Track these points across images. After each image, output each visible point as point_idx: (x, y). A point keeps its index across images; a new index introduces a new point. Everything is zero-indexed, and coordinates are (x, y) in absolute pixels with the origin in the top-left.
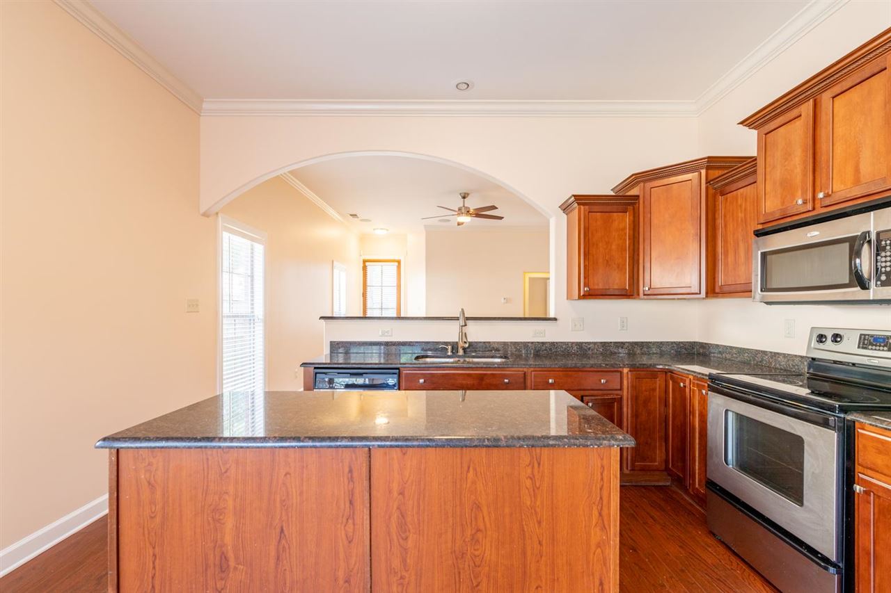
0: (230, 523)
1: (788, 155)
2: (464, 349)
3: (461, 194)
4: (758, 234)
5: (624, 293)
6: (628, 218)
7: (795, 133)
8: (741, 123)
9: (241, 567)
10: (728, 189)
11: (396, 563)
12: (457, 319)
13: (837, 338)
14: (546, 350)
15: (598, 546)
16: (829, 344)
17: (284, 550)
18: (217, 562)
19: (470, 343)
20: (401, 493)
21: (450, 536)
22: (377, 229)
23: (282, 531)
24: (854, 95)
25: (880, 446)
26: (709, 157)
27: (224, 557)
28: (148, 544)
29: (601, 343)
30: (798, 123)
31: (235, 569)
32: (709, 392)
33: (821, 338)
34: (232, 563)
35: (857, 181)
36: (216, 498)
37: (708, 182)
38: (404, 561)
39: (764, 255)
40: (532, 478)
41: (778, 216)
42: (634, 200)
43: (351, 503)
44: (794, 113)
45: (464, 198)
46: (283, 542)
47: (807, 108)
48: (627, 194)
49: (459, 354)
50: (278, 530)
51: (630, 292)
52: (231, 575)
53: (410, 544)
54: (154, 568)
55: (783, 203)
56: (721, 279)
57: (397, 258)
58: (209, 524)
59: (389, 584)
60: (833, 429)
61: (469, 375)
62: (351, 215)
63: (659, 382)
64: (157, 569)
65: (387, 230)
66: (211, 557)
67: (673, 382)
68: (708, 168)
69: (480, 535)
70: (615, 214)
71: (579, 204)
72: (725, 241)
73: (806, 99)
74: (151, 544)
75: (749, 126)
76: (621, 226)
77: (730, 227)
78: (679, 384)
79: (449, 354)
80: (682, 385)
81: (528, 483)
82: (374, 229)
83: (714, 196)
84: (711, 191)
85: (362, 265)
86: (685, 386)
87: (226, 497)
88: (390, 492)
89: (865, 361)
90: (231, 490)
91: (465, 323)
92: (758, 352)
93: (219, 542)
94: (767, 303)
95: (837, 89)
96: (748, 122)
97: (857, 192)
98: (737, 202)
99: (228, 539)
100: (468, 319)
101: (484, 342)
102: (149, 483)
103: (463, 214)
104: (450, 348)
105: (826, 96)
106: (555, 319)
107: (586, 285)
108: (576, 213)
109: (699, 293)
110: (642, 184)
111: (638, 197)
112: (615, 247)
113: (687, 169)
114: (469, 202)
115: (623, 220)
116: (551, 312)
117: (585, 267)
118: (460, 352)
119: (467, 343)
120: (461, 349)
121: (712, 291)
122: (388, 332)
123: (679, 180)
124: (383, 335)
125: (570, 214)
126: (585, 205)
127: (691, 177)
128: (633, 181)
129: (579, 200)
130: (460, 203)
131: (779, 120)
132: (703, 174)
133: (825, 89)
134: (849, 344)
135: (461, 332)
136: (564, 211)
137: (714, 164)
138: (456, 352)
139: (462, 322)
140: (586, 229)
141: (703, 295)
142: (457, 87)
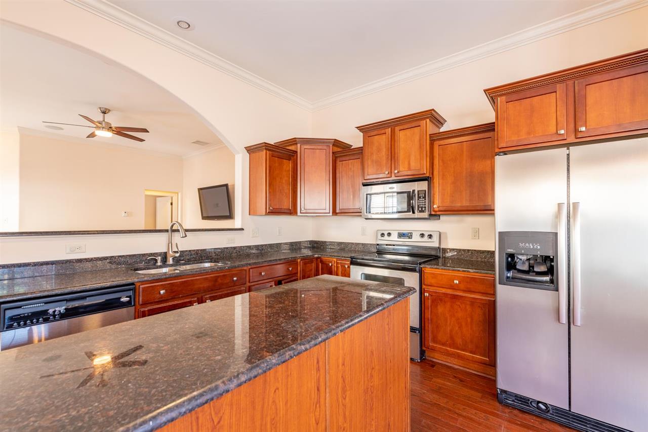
1: (379, 150)
2: (174, 258)
3: (100, 108)
4: (364, 185)
5: (288, 211)
6: (290, 164)
7: (382, 141)
8: (357, 128)
10: (343, 158)
11: (341, 420)
12: (167, 231)
13: (389, 234)
14: (236, 253)
16: (386, 237)
19: (181, 252)
20: (343, 364)
24: (408, 132)
25: (433, 275)
26: (335, 140)
29: (269, 244)
30: (384, 136)
32: (351, 265)
33: (383, 235)
35: (409, 169)
37: (333, 153)
38: (344, 416)
39: (369, 195)
41: (374, 177)
42: (293, 153)
43: (318, 390)
44: (383, 131)
45: (104, 113)
47: (388, 131)
48: (288, 148)
49: (168, 263)
51: (292, 211)
53: (348, 399)
55: (377, 172)
56: (340, 206)
60: (418, 272)
61: (206, 279)
63: (314, 265)
67: (321, 264)
68: (334, 145)
69: (373, 372)
70: (285, 160)
71: (266, 149)
72: (342, 186)
73: (388, 127)
75: (360, 130)
76: (288, 169)
77: (345, 179)
78: (329, 264)
79: (159, 264)
80: (330, 264)
83: (336, 159)
84: (334, 158)
86: (332, 265)
88: (338, 367)
91: (185, 234)
92: (349, 243)
95: (401, 127)
96: (360, 128)
97: (409, 173)
98: (348, 166)
100: (187, 230)
101: (190, 251)
103: (103, 128)
104: (159, 259)
105: (397, 129)
106: (242, 229)
107: (270, 205)
108: (263, 155)
109: (329, 213)
110: (299, 145)
111: (297, 152)
112: (284, 182)
113: (324, 142)
114: (110, 118)
115: (288, 165)
116: (237, 223)
117: (270, 192)
118: (170, 261)
119: (177, 252)
120: (171, 259)
121: (335, 213)
122: (79, 248)
123: (319, 147)
124: (72, 251)
125: (252, 155)
126: (269, 150)
127: (325, 148)
128: (294, 141)
129: (267, 146)
130: (98, 117)
131: (375, 133)
132: (331, 147)
133: (397, 125)
134: (394, 237)
135: (170, 243)
136: (248, 151)
137: (336, 143)
138: (166, 261)
139: (182, 233)
140: (270, 167)
141: (331, 214)
142: (178, 23)
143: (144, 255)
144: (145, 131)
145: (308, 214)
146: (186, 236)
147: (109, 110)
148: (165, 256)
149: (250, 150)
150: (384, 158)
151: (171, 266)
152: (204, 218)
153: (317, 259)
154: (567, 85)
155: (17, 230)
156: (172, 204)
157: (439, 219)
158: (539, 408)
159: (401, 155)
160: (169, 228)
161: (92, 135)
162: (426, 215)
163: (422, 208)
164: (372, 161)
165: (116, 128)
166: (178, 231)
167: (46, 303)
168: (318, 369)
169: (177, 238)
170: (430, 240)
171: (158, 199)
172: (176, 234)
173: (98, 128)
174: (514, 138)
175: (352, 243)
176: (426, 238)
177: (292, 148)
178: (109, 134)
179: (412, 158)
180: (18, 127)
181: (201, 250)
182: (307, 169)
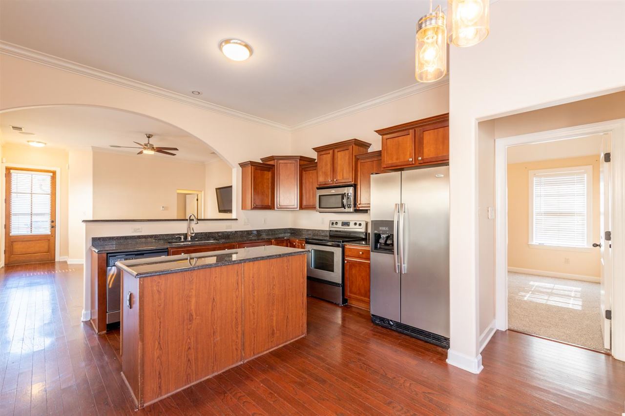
0: (193, 300)
1: (326, 165)
2: (191, 237)
3: (146, 134)
4: (318, 189)
6: (270, 174)
7: (328, 158)
8: (313, 149)
9: (198, 317)
10: (307, 169)
11: (251, 301)
12: (187, 220)
13: (336, 223)
14: (232, 235)
15: (302, 283)
16: (335, 226)
17: (215, 306)
18: (188, 317)
19: (196, 233)
20: (253, 277)
21: (266, 288)
22: (33, 141)
23: (214, 299)
24: (342, 153)
25: (349, 250)
26: (301, 156)
27: (191, 315)
28: (157, 318)
30: (329, 156)
31: (196, 318)
32: (306, 245)
33: (333, 224)
34: (194, 317)
35: (343, 178)
36: (188, 291)
37: (300, 165)
38: (254, 300)
39: (320, 196)
40: (287, 266)
41: (324, 183)
42: (271, 166)
43: (238, 284)
44: (327, 152)
45: (149, 137)
46: (214, 303)
47: (331, 152)
48: (267, 163)
50: (212, 299)
51: (270, 207)
52: (194, 321)
53: (256, 293)
54: (160, 328)
55: (325, 180)
56: (304, 203)
57: (52, 169)
58: (185, 302)
59: (249, 309)
60: (341, 248)
62: (13, 127)
64: (162, 327)
65: (45, 144)
66: (186, 317)
67: (290, 243)
68: (300, 160)
69: (274, 287)
70: (265, 172)
71: (251, 165)
72: (306, 189)
73: (331, 149)
74: (158, 317)
75: (315, 151)
76: (268, 177)
77: (307, 184)
79: (182, 240)
81: (286, 268)
82: (28, 141)
83: (302, 170)
84: (301, 169)
85: (4, 172)
86: (295, 244)
87: (192, 290)
88: (250, 277)
89: (343, 230)
90: (194, 287)
93: (189, 310)
94: (320, 212)
95: (339, 150)
96: (315, 149)
97: (343, 181)
98: (310, 175)
99: (193, 307)
100: (197, 220)
101: (201, 233)
102: (158, 291)
103: (148, 148)
104: (182, 237)
105: (336, 150)
106: (237, 219)
107: (254, 203)
108: (249, 169)
109: (297, 208)
110: (276, 160)
111: (274, 165)
112: (265, 186)
113: (293, 159)
114: (153, 141)
115: (268, 175)
116: (234, 215)
117: (254, 195)
118: (189, 239)
119: (193, 233)
120: (189, 237)
121: (301, 208)
122: (139, 229)
123: (290, 162)
124: (135, 231)
125: (244, 168)
126: (254, 166)
127: (294, 162)
128: (272, 158)
129: (252, 163)
130: (146, 141)
131: (324, 152)
132: (298, 162)
133: (336, 148)
134: (339, 225)
135: (189, 227)
136: (241, 166)
137: (302, 158)
138: (186, 239)
139: (195, 221)
140: (254, 177)
141: (298, 209)
142: (193, 92)
143: (173, 235)
144: (176, 149)
145: (282, 208)
146: (198, 223)
147: (152, 135)
148: (186, 236)
149: (243, 165)
150: (329, 170)
151: (190, 241)
152: (220, 211)
153: (287, 240)
154: (415, 130)
155: (92, 219)
156: (197, 200)
157: (367, 212)
158: (389, 324)
159: (339, 169)
160: (188, 218)
161: (141, 153)
162: (352, 210)
163: (349, 205)
164: (322, 172)
165: (157, 148)
166: (193, 220)
167: (126, 255)
168: (238, 275)
169: (193, 224)
170: (360, 227)
171: (187, 196)
172: (192, 222)
173: (144, 148)
174: (390, 162)
175: (316, 230)
176: (357, 226)
177: (271, 163)
178: (152, 153)
179: (345, 171)
180: (92, 147)
181: (209, 233)
182: (281, 177)
